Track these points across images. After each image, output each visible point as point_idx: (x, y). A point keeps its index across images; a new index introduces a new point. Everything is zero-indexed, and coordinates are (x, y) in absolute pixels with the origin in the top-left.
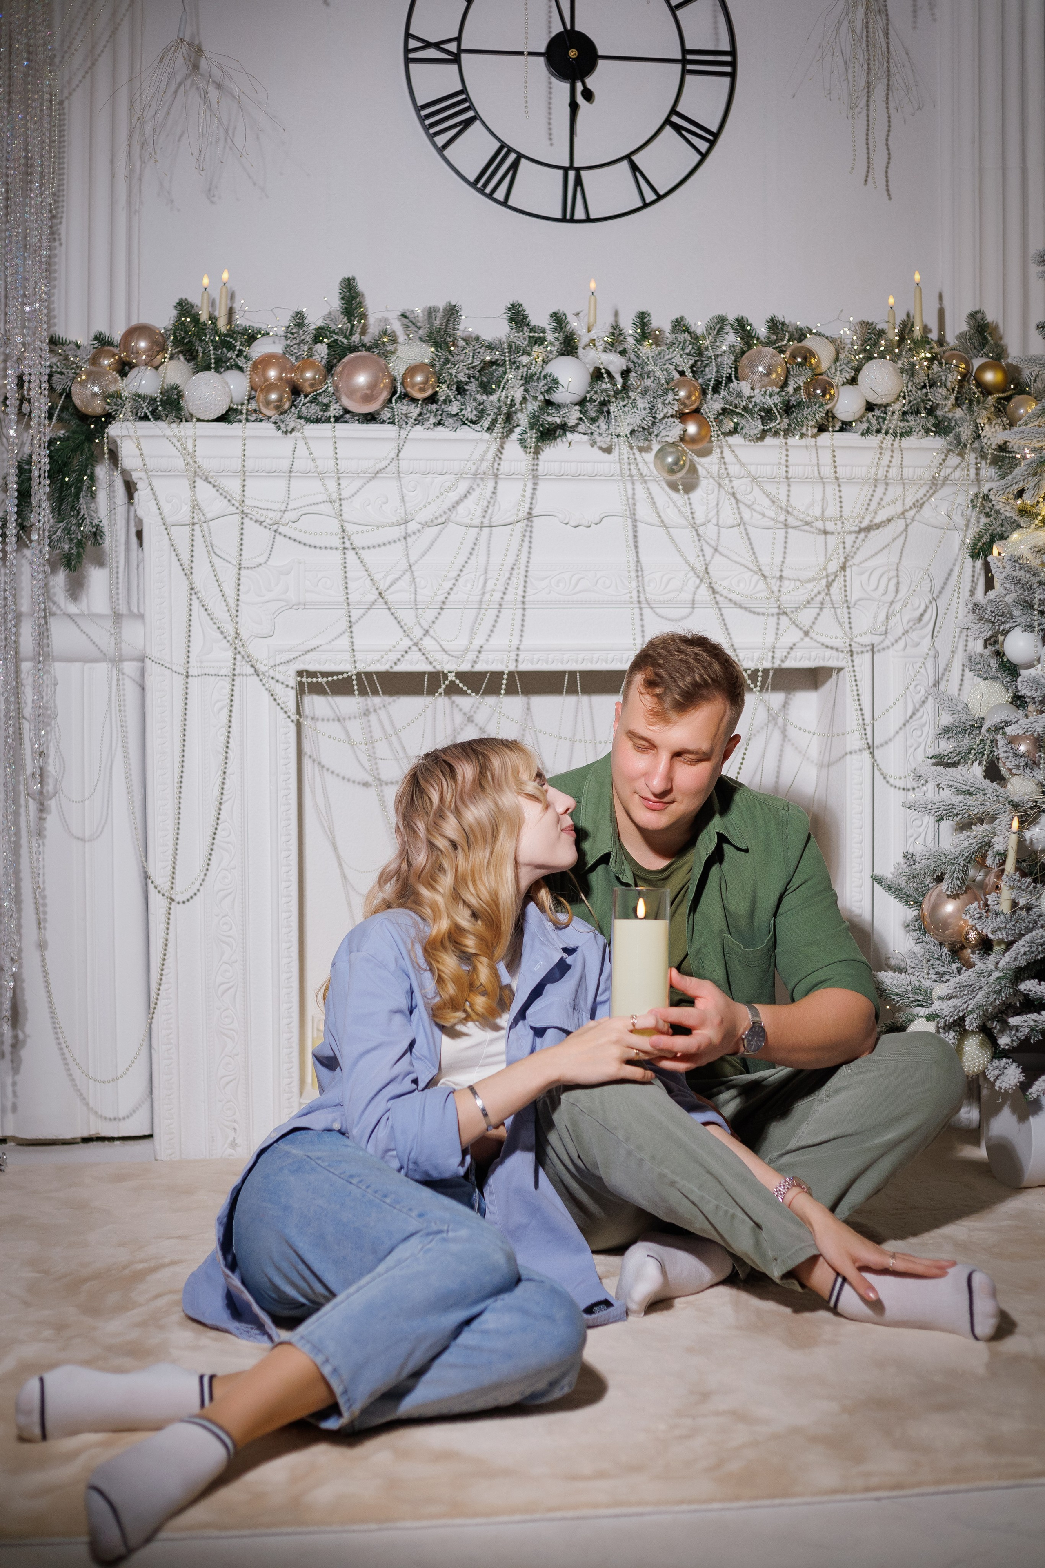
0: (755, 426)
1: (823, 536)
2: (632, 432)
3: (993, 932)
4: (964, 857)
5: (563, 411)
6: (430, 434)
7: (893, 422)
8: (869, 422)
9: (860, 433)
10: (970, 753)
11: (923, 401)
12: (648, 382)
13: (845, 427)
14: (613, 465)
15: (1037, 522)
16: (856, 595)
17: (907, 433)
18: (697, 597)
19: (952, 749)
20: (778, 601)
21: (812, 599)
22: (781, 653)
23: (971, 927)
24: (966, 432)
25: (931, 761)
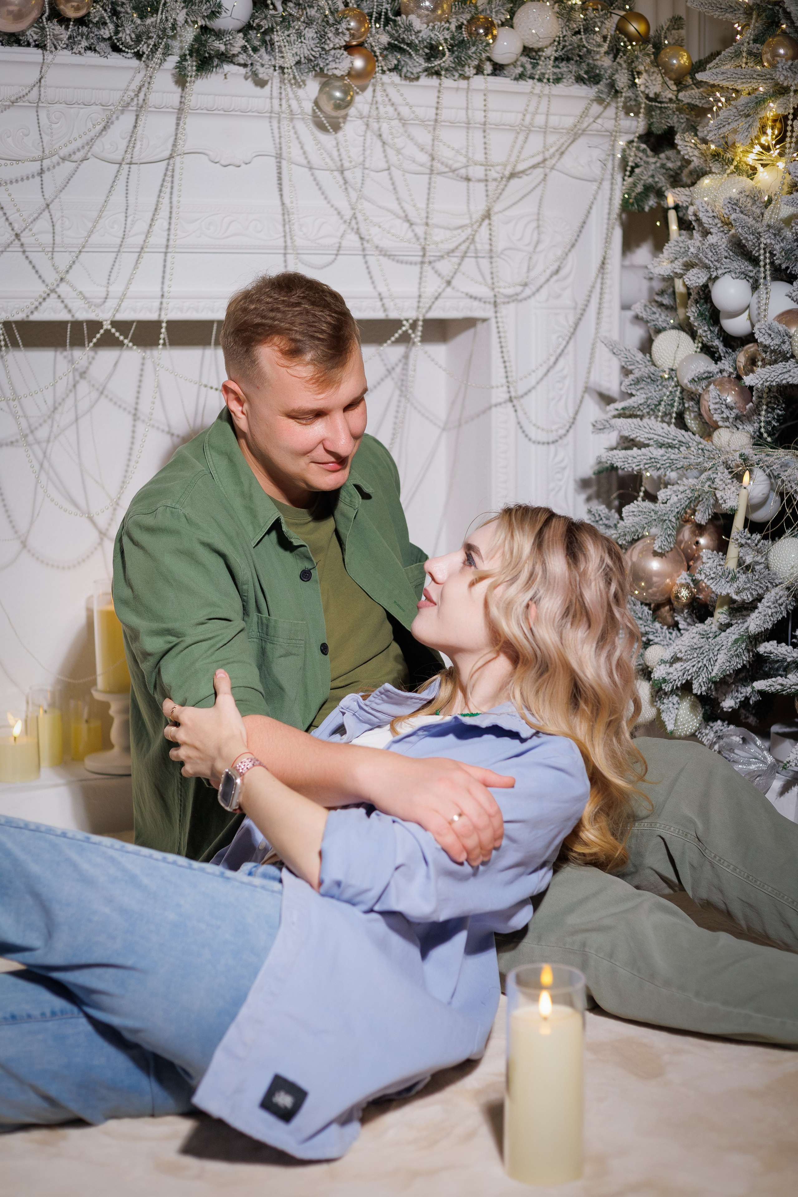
0: (418, 63)
1: (465, 184)
2: (298, 63)
3: (737, 593)
4: (675, 513)
5: (227, 38)
6: (78, 59)
7: (547, 68)
8: (523, 66)
9: (513, 77)
10: (660, 404)
11: (579, 46)
12: (312, 12)
13: (498, 69)
14: (268, 100)
15: (732, 167)
16: (500, 245)
17: (558, 80)
18: (345, 244)
19: (642, 401)
20: (424, 249)
21: (457, 248)
22: (426, 302)
23: (682, 585)
24: (622, 80)
25: (616, 413)
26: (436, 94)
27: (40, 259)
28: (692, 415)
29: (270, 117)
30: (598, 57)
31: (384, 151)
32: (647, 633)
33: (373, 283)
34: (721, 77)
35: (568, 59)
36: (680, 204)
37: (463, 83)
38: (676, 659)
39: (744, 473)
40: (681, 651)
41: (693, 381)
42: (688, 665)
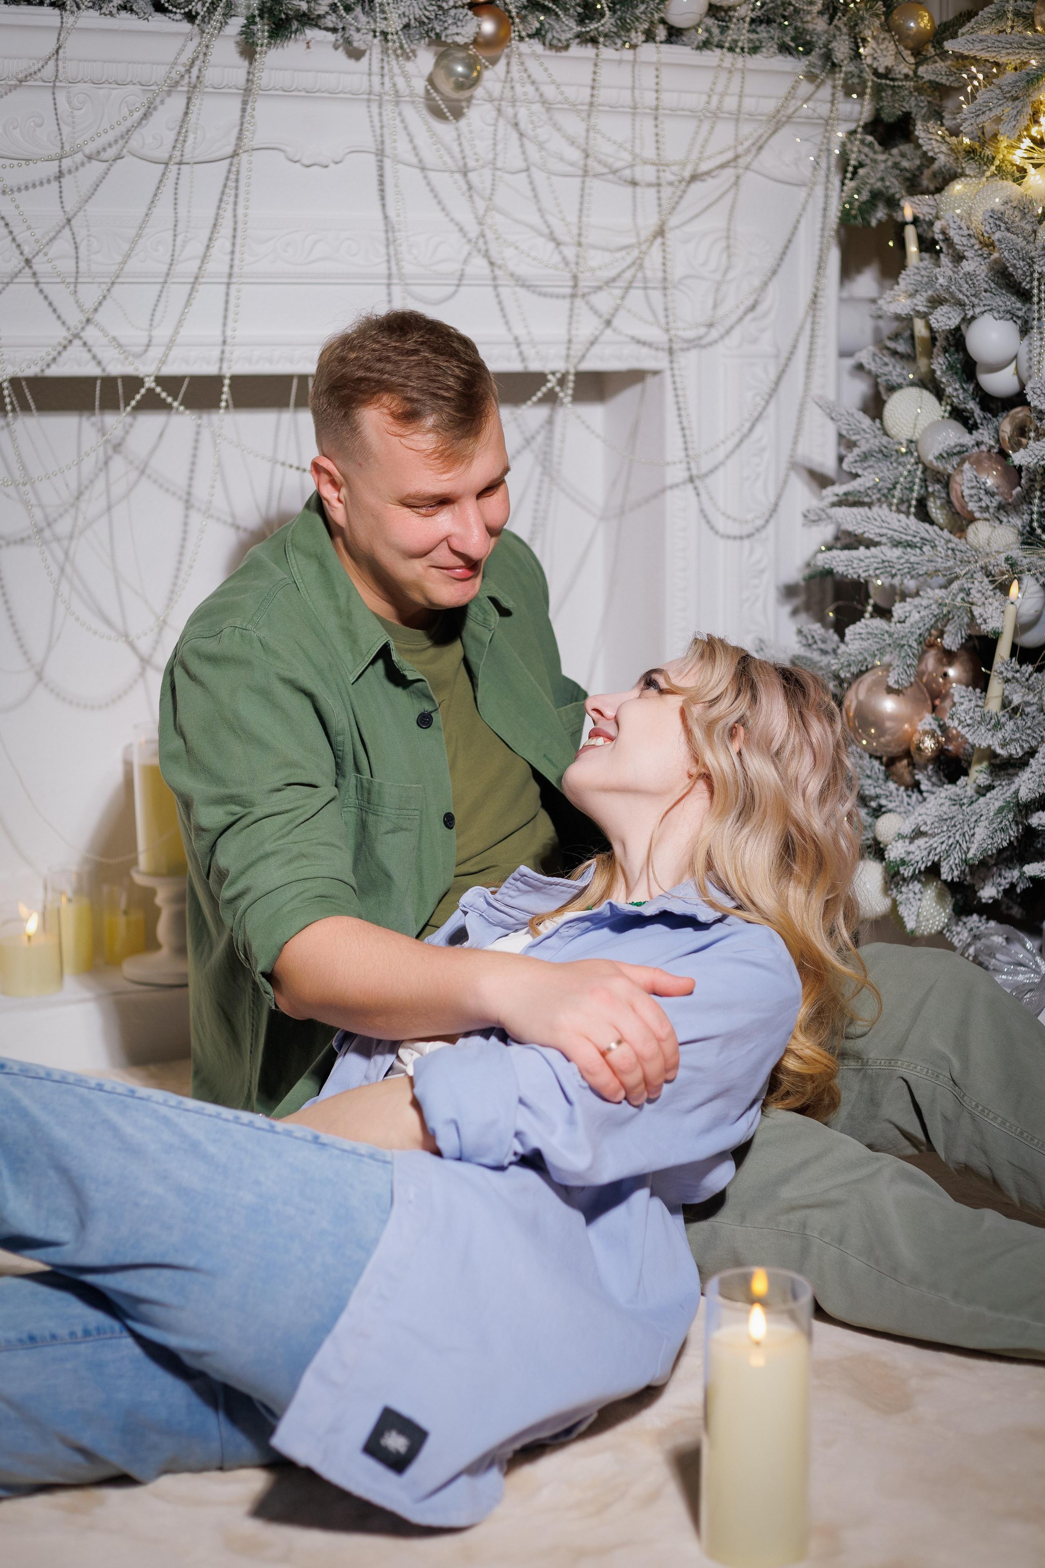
0: (568, 27)
1: (629, 190)
2: (407, 26)
3: (1003, 746)
4: (916, 636)
6: (108, 22)
7: (740, 33)
8: (708, 30)
9: (694, 46)
10: (895, 488)
11: (782, 5)
13: (675, 34)
14: (366, 77)
15: (993, 168)
16: (678, 271)
17: (755, 49)
18: (469, 270)
19: (871, 484)
20: (575, 278)
21: (619, 275)
22: (577, 349)
23: (926, 733)
24: (841, 49)
25: (835, 499)
26: (592, 68)
27: (59, 294)
28: (938, 502)
29: (369, 100)
30: (809, 18)
31: (522, 146)
32: (878, 797)
33: (507, 323)
34: (979, 46)
35: (769, 22)
36: (921, 217)
37: (628, 54)
38: (918, 834)
39: (1011, 582)
40: (925, 823)
41: (940, 457)
42: (935, 842)
